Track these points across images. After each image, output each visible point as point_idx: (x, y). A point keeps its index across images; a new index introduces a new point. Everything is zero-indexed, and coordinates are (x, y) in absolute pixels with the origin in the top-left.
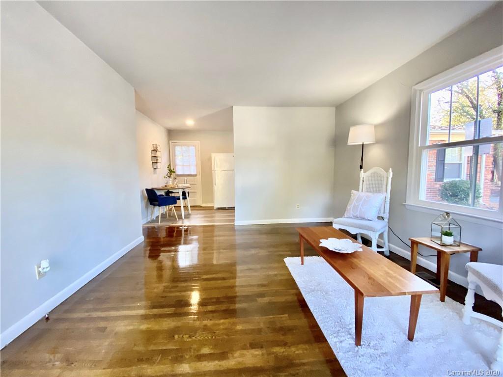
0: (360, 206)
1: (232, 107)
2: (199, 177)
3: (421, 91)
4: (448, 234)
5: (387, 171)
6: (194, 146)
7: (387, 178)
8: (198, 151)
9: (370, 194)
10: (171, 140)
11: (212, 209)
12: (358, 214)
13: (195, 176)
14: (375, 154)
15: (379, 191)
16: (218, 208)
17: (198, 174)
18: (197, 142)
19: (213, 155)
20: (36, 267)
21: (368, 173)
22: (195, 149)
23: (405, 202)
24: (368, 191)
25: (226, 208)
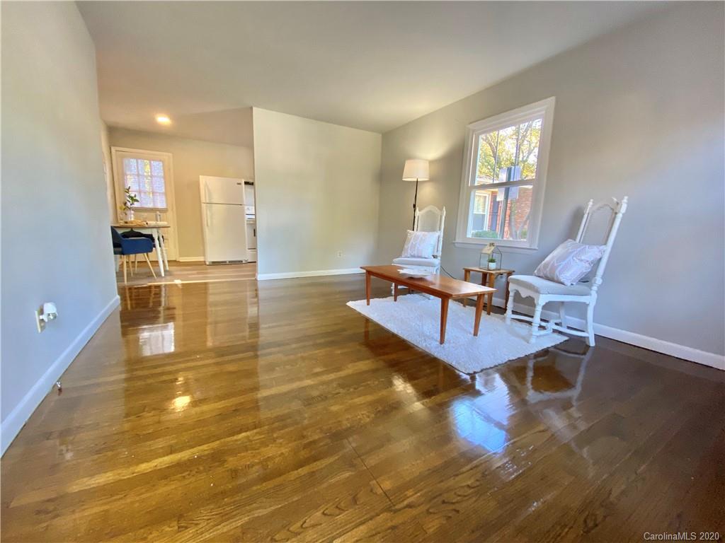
0: (417, 245)
1: (251, 108)
2: (171, 215)
3: (474, 131)
4: (492, 261)
5: (441, 210)
6: (160, 161)
7: (441, 217)
8: (169, 169)
9: (426, 233)
10: (114, 146)
11: (202, 265)
12: (415, 253)
13: (164, 211)
14: (427, 192)
15: (433, 230)
16: (213, 262)
17: (170, 210)
18: (167, 156)
19: (203, 180)
20: (36, 313)
21: (424, 211)
22: (163, 166)
23: (455, 240)
24: (423, 230)
25: (225, 262)
